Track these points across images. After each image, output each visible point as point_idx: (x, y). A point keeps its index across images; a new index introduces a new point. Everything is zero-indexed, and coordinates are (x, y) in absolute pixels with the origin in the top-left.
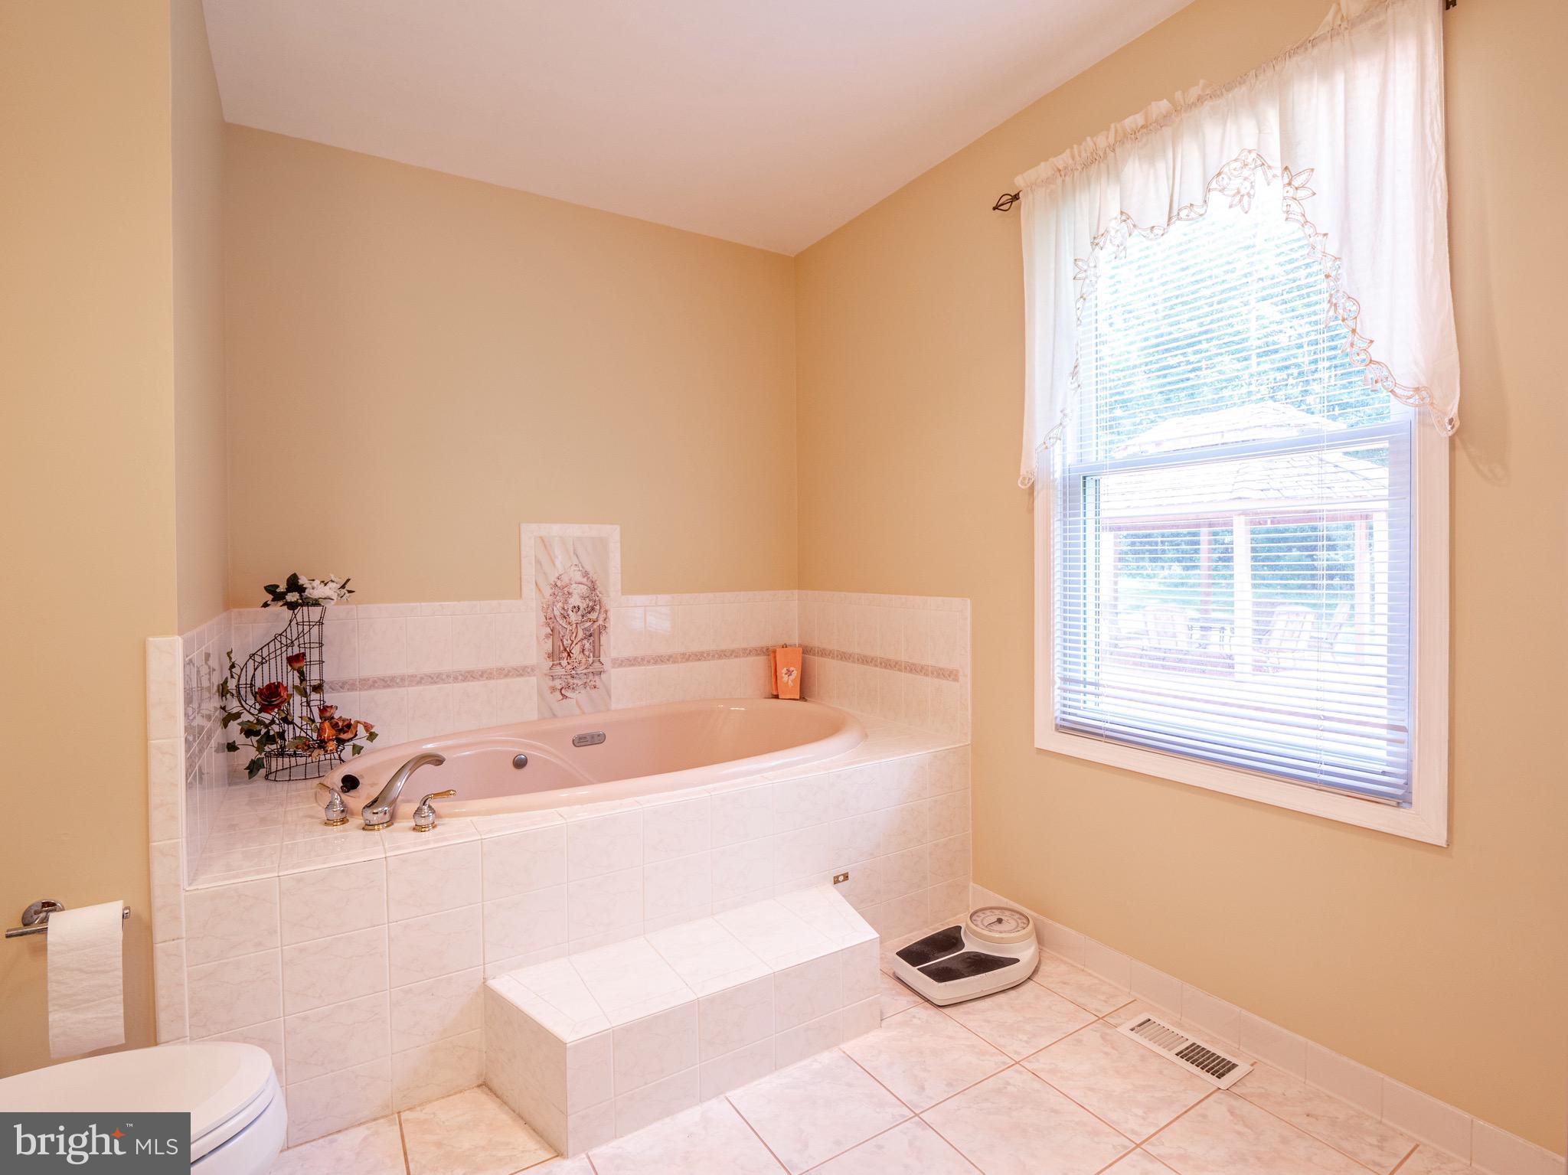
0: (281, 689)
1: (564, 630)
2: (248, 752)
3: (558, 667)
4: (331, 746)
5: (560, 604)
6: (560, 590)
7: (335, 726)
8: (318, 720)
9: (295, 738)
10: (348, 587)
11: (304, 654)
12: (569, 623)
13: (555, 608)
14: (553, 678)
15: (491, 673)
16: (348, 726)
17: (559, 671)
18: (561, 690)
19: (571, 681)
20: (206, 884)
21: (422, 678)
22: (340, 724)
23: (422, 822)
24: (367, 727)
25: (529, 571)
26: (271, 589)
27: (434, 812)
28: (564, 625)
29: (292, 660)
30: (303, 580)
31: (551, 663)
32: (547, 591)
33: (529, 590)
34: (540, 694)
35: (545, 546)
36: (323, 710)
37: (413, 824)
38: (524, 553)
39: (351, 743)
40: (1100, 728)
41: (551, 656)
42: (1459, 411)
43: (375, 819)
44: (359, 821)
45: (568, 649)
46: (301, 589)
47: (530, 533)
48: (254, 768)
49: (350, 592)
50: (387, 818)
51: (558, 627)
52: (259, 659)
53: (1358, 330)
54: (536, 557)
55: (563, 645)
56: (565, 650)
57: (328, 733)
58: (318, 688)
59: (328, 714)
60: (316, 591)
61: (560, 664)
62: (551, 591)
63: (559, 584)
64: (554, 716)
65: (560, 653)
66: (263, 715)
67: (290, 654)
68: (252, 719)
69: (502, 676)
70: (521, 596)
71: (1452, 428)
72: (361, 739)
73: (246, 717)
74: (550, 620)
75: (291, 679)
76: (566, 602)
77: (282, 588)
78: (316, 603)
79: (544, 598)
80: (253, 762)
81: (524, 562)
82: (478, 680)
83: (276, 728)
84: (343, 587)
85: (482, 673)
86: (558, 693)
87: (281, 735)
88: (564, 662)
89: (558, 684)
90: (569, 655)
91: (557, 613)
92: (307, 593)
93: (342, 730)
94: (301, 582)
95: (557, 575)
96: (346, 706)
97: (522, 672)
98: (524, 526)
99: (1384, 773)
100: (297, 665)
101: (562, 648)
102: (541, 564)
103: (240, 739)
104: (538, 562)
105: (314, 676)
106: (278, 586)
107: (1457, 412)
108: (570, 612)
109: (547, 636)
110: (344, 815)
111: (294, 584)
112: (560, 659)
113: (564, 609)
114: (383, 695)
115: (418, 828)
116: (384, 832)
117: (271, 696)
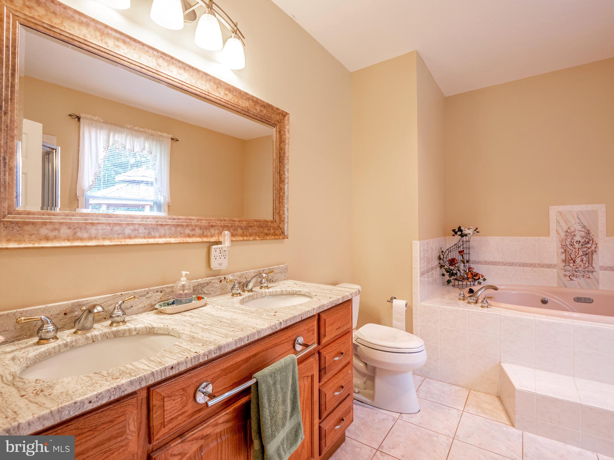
0: (455, 260)
1: (571, 251)
2: (447, 277)
3: (568, 266)
4: (470, 280)
5: (569, 240)
6: (569, 233)
7: (472, 274)
8: (467, 271)
9: (461, 275)
10: (477, 230)
11: (464, 251)
12: (574, 248)
13: (566, 241)
14: (565, 271)
15: (535, 265)
16: (477, 275)
17: (568, 268)
18: (569, 276)
19: (575, 273)
20: (424, 304)
21: (506, 264)
22: (474, 274)
23: (484, 305)
24: (482, 276)
25: (553, 226)
26: (454, 231)
27: (487, 303)
28: (571, 248)
29: (460, 252)
30: (462, 228)
31: (564, 265)
32: (563, 234)
33: (553, 233)
34: (558, 276)
35: (561, 215)
36: (469, 268)
37: (481, 305)
38: (550, 218)
39: (478, 281)
41: (564, 261)
43: (471, 301)
44: (467, 301)
45: (573, 259)
46: (461, 231)
47: (553, 211)
48: (449, 282)
49: (477, 232)
50: (474, 301)
51: (568, 249)
52: (449, 250)
54: (556, 220)
55: (571, 257)
56: (572, 259)
57: (469, 276)
58: (468, 262)
59: (470, 270)
60: (466, 231)
61: (569, 265)
62: (564, 234)
63: (569, 231)
64: (566, 287)
65: (569, 260)
66: (450, 266)
67: (460, 250)
68: (447, 267)
69: (540, 267)
70: (549, 236)
72: (481, 280)
73: (446, 267)
74: (564, 247)
75: (459, 258)
76: (573, 239)
77: (457, 230)
78: (466, 235)
79: (561, 236)
80: (448, 280)
81: (551, 222)
82: (529, 267)
83: (454, 272)
84: (475, 230)
85: (531, 264)
86: (568, 277)
87: (456, 274)
88: (571, 265)
89: (568, 273)
90: (574, 262)
91: (568, 243)
92: (463, 232)
93: (475, 276)
94: (461, 229)
95: (568, 227)
96: (477, 269)
97: (549, 266)
98: (550, 207)
100: (461, 254)
101: (570, 259)
102: (559, 223)
103: (445, 273)
104: (558, 222)
105: (466, 257)
106: (455, 230)
108: (575, 243)
109: (562, 253)
110: (464, 298)
111: (460, 230)
112: (569, 263)
113: (571, 242)
114: (491, 267)
115: (482, 307)
116: (473, 305)
117: (452, 262)
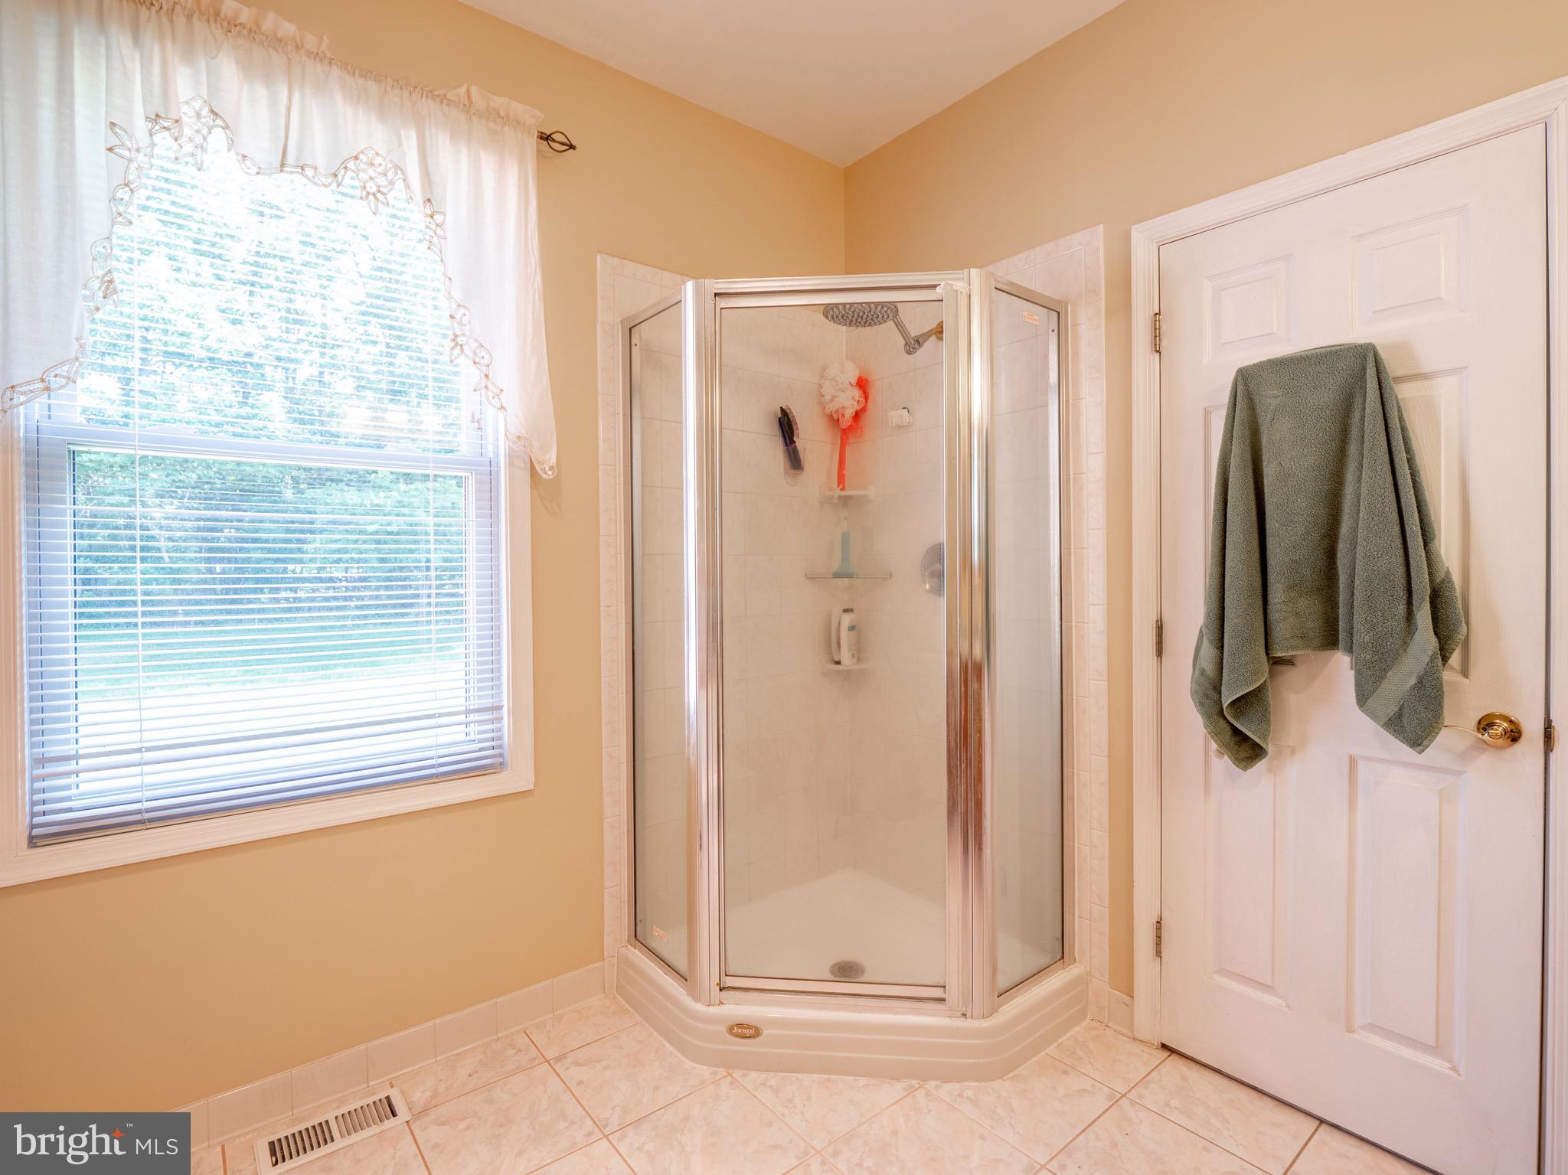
40: (139, 812)
42: (557, 461)
53: (490, 376)
71: (553, 474)
99: (481, 750)
107: (555, 461)
